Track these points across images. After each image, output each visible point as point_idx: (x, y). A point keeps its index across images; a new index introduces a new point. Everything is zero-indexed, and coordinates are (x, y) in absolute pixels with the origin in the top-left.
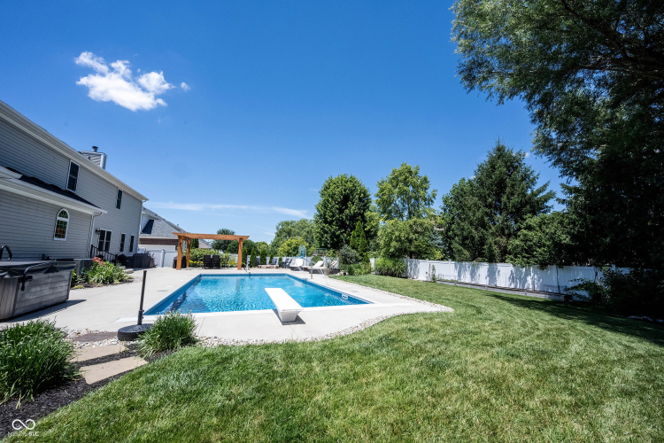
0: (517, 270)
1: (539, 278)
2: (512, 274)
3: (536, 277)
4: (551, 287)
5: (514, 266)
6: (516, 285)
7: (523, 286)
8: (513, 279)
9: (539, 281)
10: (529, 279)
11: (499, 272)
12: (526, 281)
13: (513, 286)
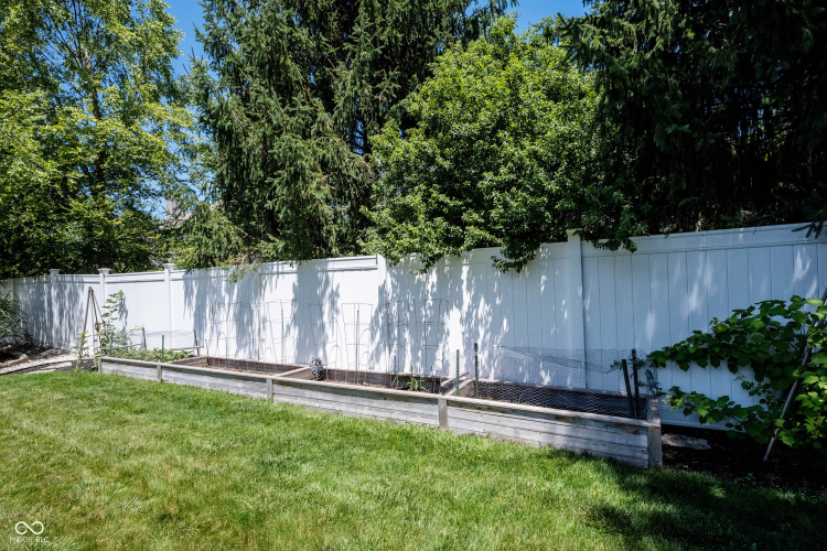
0: (403, 283)
1: (497, 314)
2: (384, 304)
3: (483, 308)
4: (554, 360)
5: (393, 261)
6: (398, 361)
7: (428, 360)
8: (386, 329)
9: (494, 328)
10: (453, 321)
11: (335, 294)
12: (439, 331)
13: (384, 366)
